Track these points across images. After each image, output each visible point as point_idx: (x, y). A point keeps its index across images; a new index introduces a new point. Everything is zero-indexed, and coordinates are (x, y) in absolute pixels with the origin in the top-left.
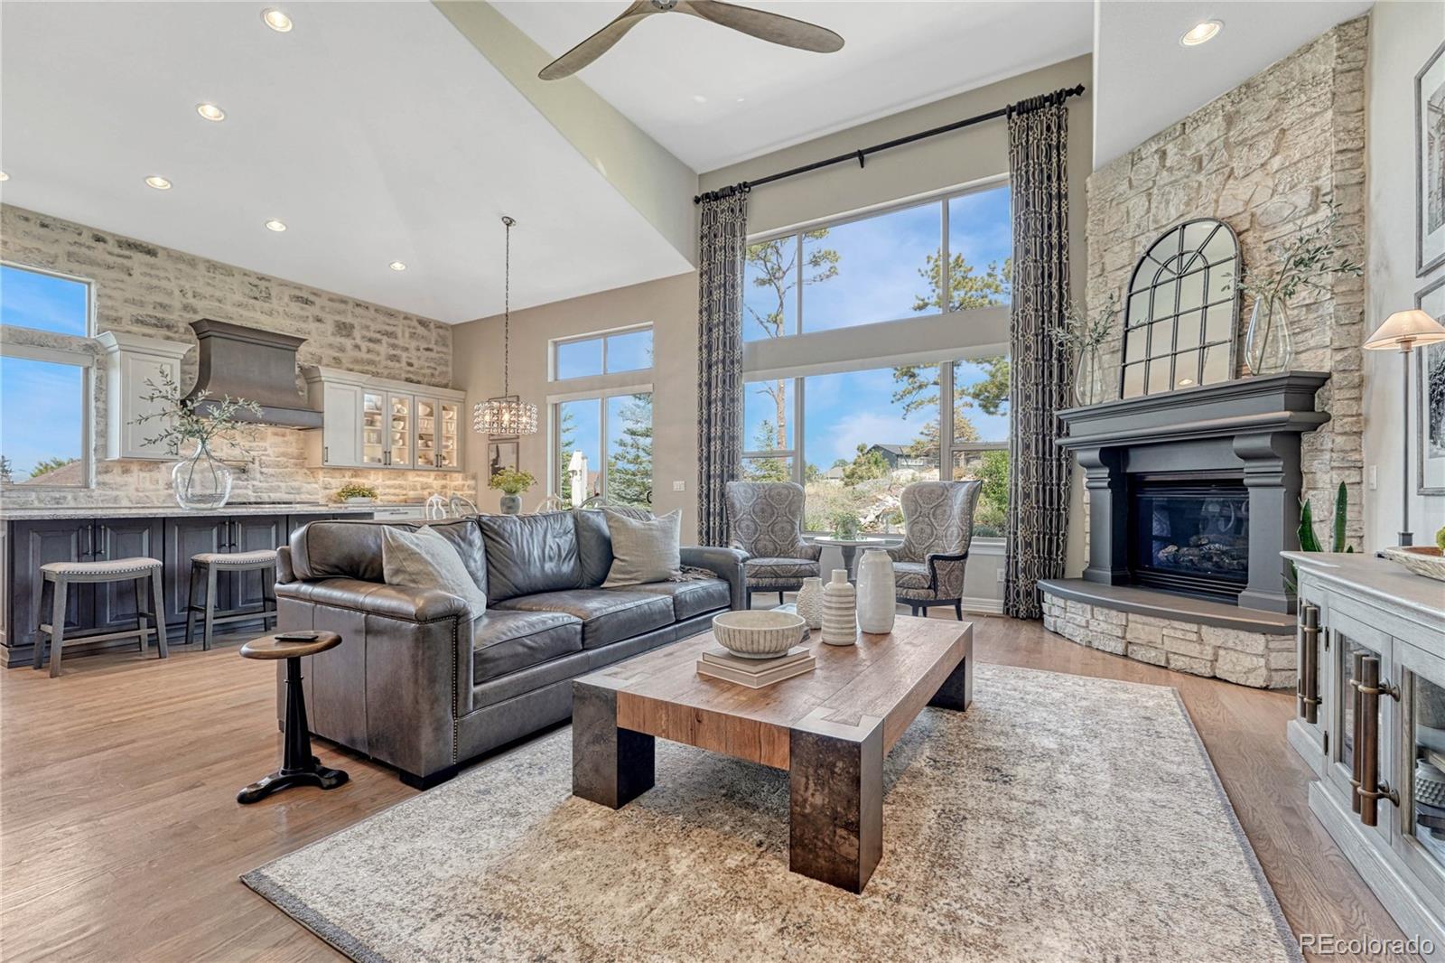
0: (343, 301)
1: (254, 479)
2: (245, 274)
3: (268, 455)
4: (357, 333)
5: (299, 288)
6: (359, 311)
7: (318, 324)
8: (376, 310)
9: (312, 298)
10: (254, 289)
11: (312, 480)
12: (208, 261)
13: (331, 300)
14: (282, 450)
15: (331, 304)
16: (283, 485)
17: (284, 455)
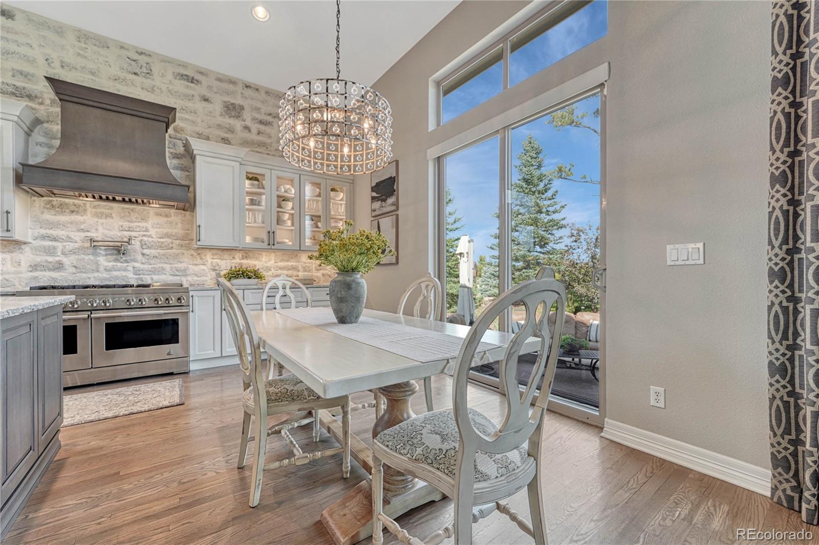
0: (232, 82)
1: (135, 261)
2: (122, 47)
3: (150, 236)
4: (247, 115)
5: (185, 66)
6: (248, 92)
7: (205, 104)
8: (267, 93)
9: (198, 77)
10: (133, 63)
11: (199, 261)
12: (80, 31)
13: (219, 80)
14: (165, 231)
15: (218, 83)
16: (167, 267)
17: (167, 235)
